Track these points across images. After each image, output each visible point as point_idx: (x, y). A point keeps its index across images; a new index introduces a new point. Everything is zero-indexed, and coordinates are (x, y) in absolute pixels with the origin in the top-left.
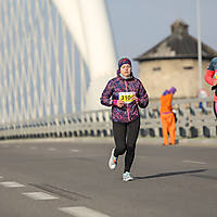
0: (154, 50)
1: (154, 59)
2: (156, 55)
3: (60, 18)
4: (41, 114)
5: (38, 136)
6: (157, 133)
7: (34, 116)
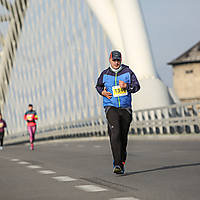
0: (187, 54)
1: (187, 63)
2: (188, 59)
3: (101, 27)
4: (85, 115)
5: (84, 135)
6: (192, 130)
7: (79, 118)
